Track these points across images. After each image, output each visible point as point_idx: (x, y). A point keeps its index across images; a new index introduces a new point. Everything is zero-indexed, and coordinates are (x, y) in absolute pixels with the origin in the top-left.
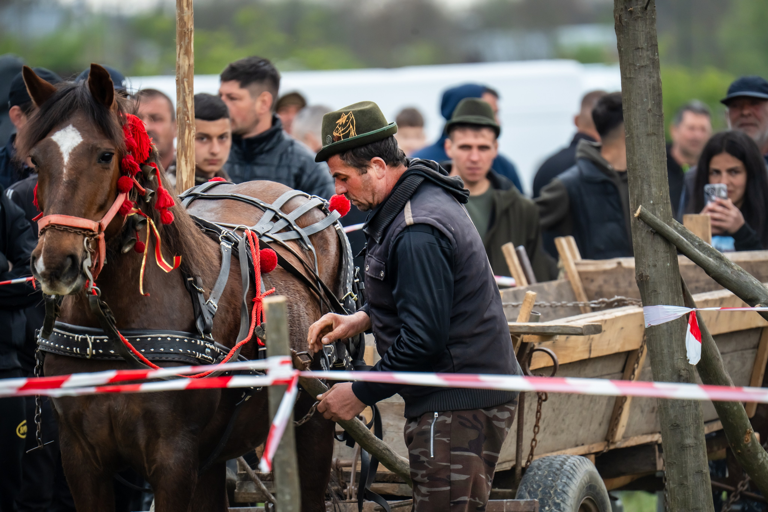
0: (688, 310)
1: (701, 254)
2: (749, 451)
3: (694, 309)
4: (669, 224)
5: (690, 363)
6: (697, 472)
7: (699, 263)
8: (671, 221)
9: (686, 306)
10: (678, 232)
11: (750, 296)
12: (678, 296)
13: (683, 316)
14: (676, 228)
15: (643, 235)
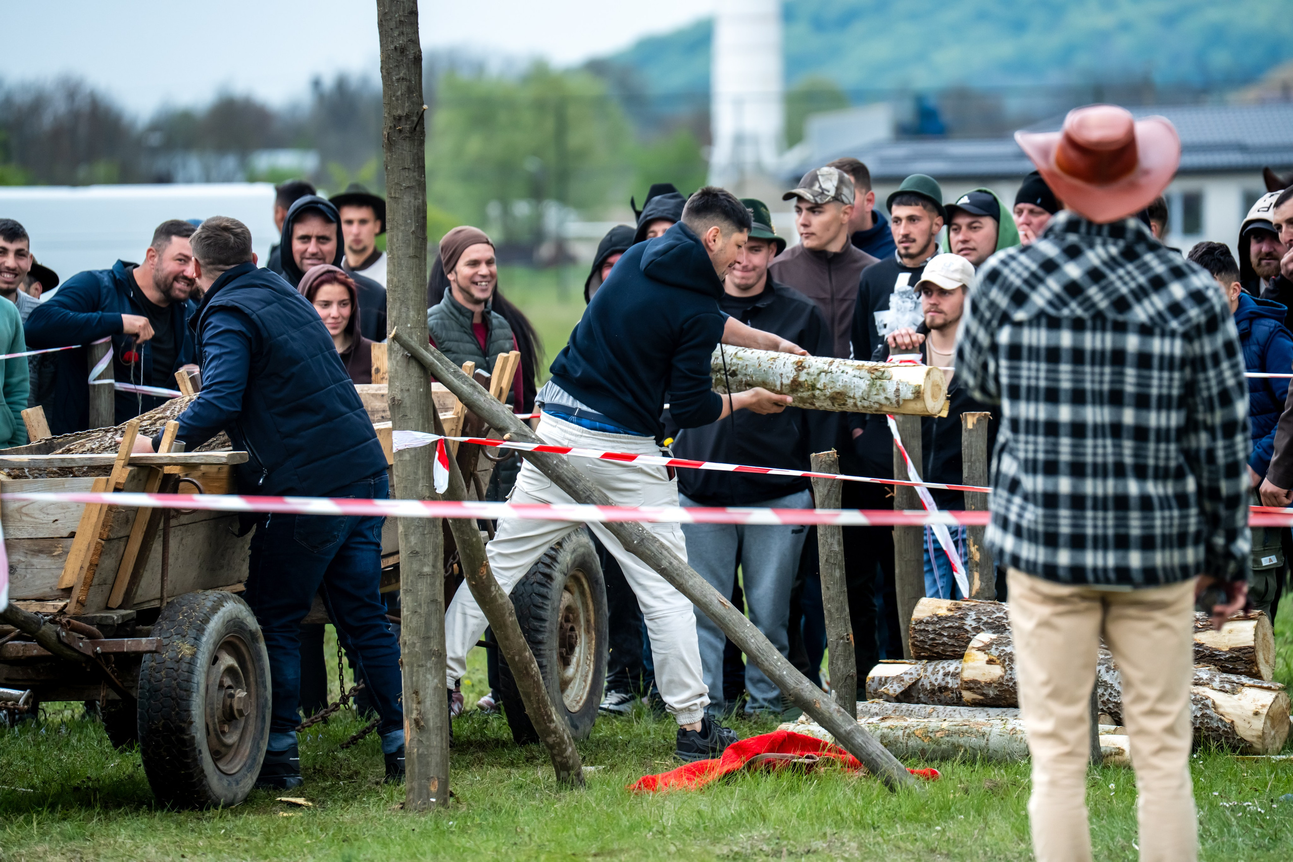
0: (436, 437)
1: (455, 380)
2: (483, 583)
3: (442, 437)
4: (426, 349)
5: (437, 491)
6: (432, 601)
7: (453, 390)
8: (428, 346)
9: (436, 434)
10: (435, 357)
11: (501, 425)
12: (429, 423)
13: (432, 443)
14: (432, 354)
15: (398, 358)
